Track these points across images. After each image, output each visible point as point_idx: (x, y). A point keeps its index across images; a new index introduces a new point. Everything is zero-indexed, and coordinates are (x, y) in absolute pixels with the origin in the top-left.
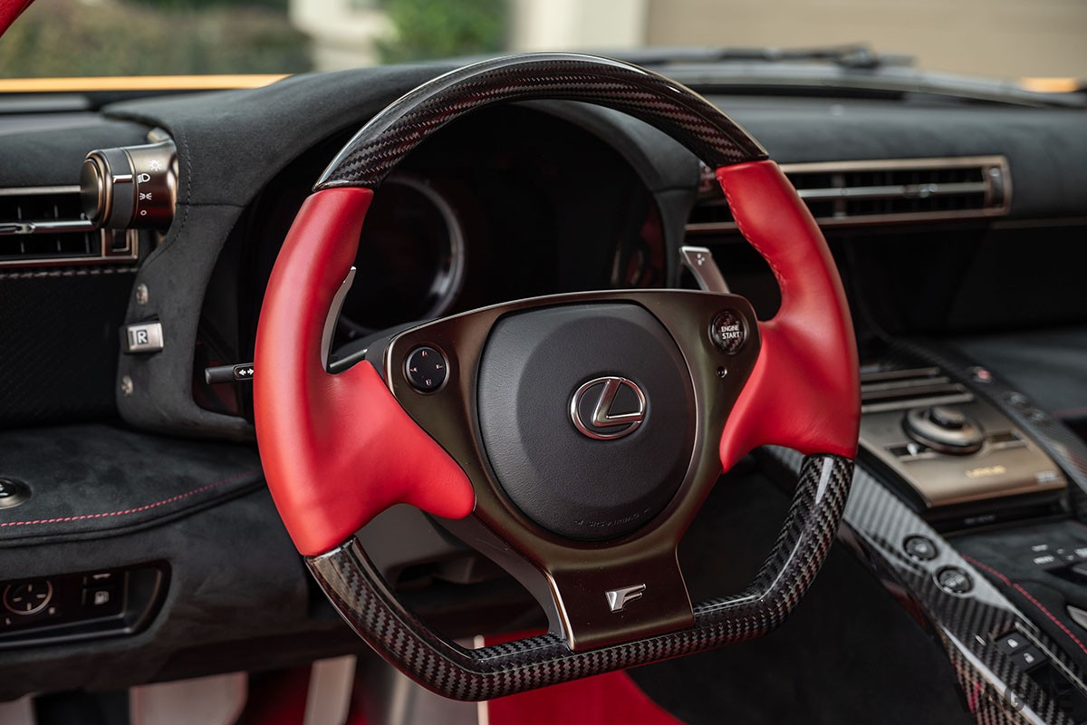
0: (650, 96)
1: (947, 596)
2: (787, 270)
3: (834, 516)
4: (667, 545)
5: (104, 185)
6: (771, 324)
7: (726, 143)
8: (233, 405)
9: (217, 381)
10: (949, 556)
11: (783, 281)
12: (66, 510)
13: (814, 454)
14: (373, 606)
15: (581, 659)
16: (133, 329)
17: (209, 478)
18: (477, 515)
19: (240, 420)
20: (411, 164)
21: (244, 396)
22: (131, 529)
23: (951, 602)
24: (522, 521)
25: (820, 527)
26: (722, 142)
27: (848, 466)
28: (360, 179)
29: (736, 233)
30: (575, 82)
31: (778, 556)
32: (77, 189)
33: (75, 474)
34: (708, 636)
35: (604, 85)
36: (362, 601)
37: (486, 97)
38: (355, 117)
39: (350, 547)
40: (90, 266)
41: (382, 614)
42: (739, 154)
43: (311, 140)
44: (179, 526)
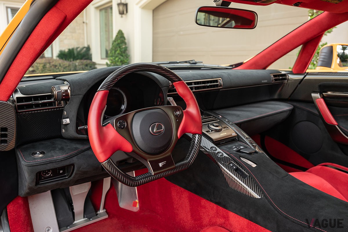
0: (160, 70)
1: (219, 157)
2: (187, 101)
3: (199, 145)
4: (169, 154)
5: (55, 93)
6: (185, 111)
7: (175, 78)
8: (84, 133)
9: (81, 129)
10: (219, 150)
11: (187, 103)
12: (53, 156)
13: (194, 134)
14: (115, 171)
15: (155, 177)
16: (63, 120)
17: (81, 147)
18: (133, 151)
19: (86, 136)
20: (116, 85)
21: (86, 131)
22: (66, 158)
23: (220, 158)
24: (142, 152)
25: (197, 147)
26: (174, 78)
27: (201, 136)
28: (106, 89)
29: (177, 94)
30: (146, 68)
31: (189, 153)
32: (50, 94)
33: (54, 149)
34: (178, 170)
35: (152, 68)
36: (112, 170)
37: (130, 72)
38: (104, 77)
39: (109, 160)
40: (54, 108)
41: (117, 172)
42: (177, 80)
43: (96, 81)
44: (75, 157)
